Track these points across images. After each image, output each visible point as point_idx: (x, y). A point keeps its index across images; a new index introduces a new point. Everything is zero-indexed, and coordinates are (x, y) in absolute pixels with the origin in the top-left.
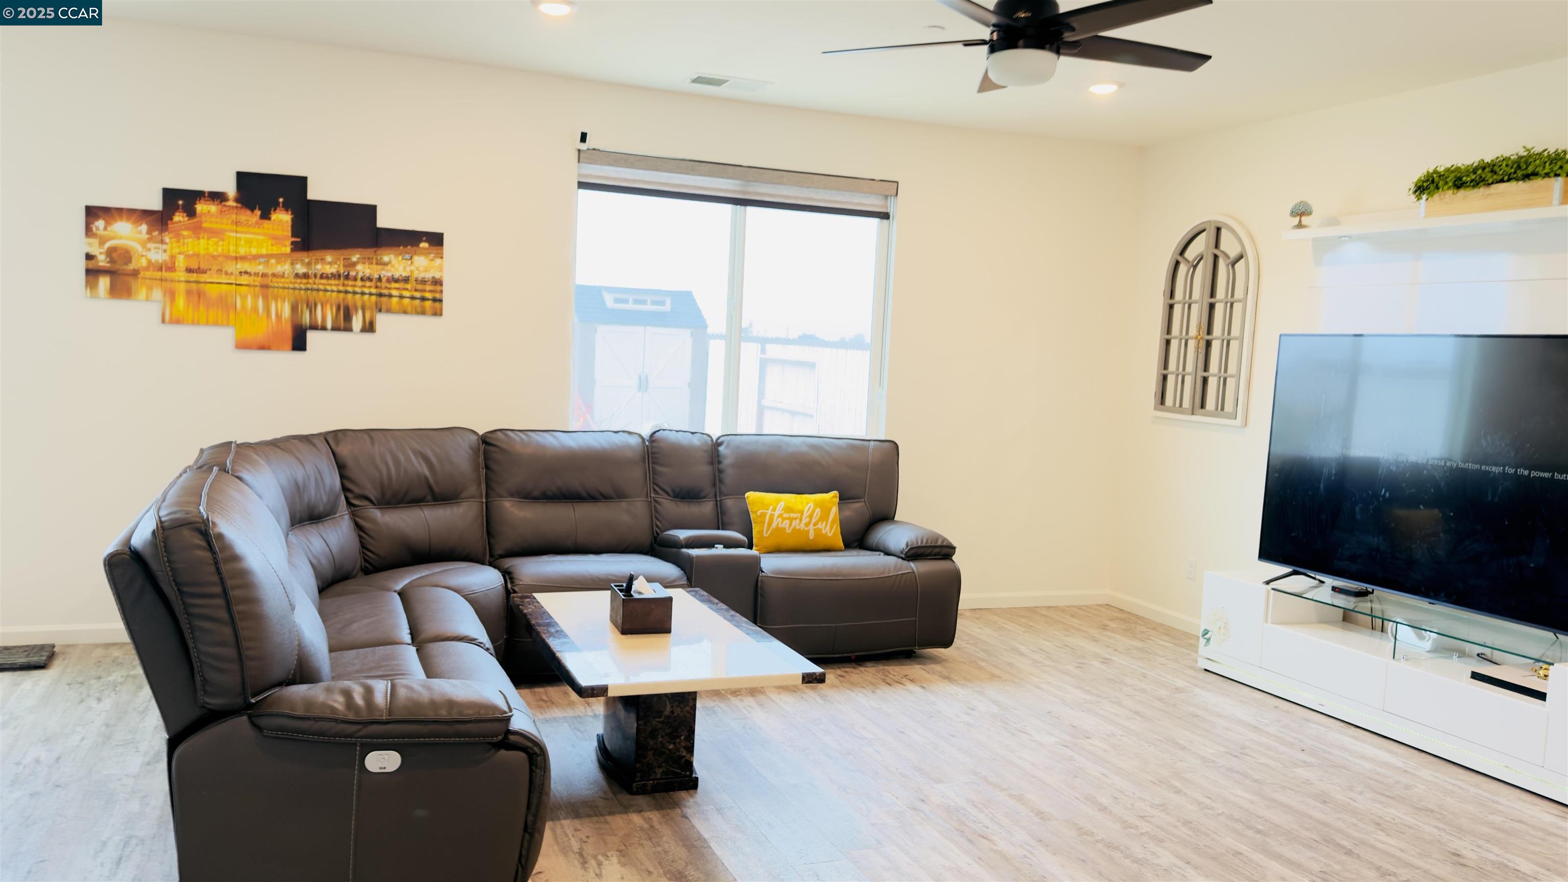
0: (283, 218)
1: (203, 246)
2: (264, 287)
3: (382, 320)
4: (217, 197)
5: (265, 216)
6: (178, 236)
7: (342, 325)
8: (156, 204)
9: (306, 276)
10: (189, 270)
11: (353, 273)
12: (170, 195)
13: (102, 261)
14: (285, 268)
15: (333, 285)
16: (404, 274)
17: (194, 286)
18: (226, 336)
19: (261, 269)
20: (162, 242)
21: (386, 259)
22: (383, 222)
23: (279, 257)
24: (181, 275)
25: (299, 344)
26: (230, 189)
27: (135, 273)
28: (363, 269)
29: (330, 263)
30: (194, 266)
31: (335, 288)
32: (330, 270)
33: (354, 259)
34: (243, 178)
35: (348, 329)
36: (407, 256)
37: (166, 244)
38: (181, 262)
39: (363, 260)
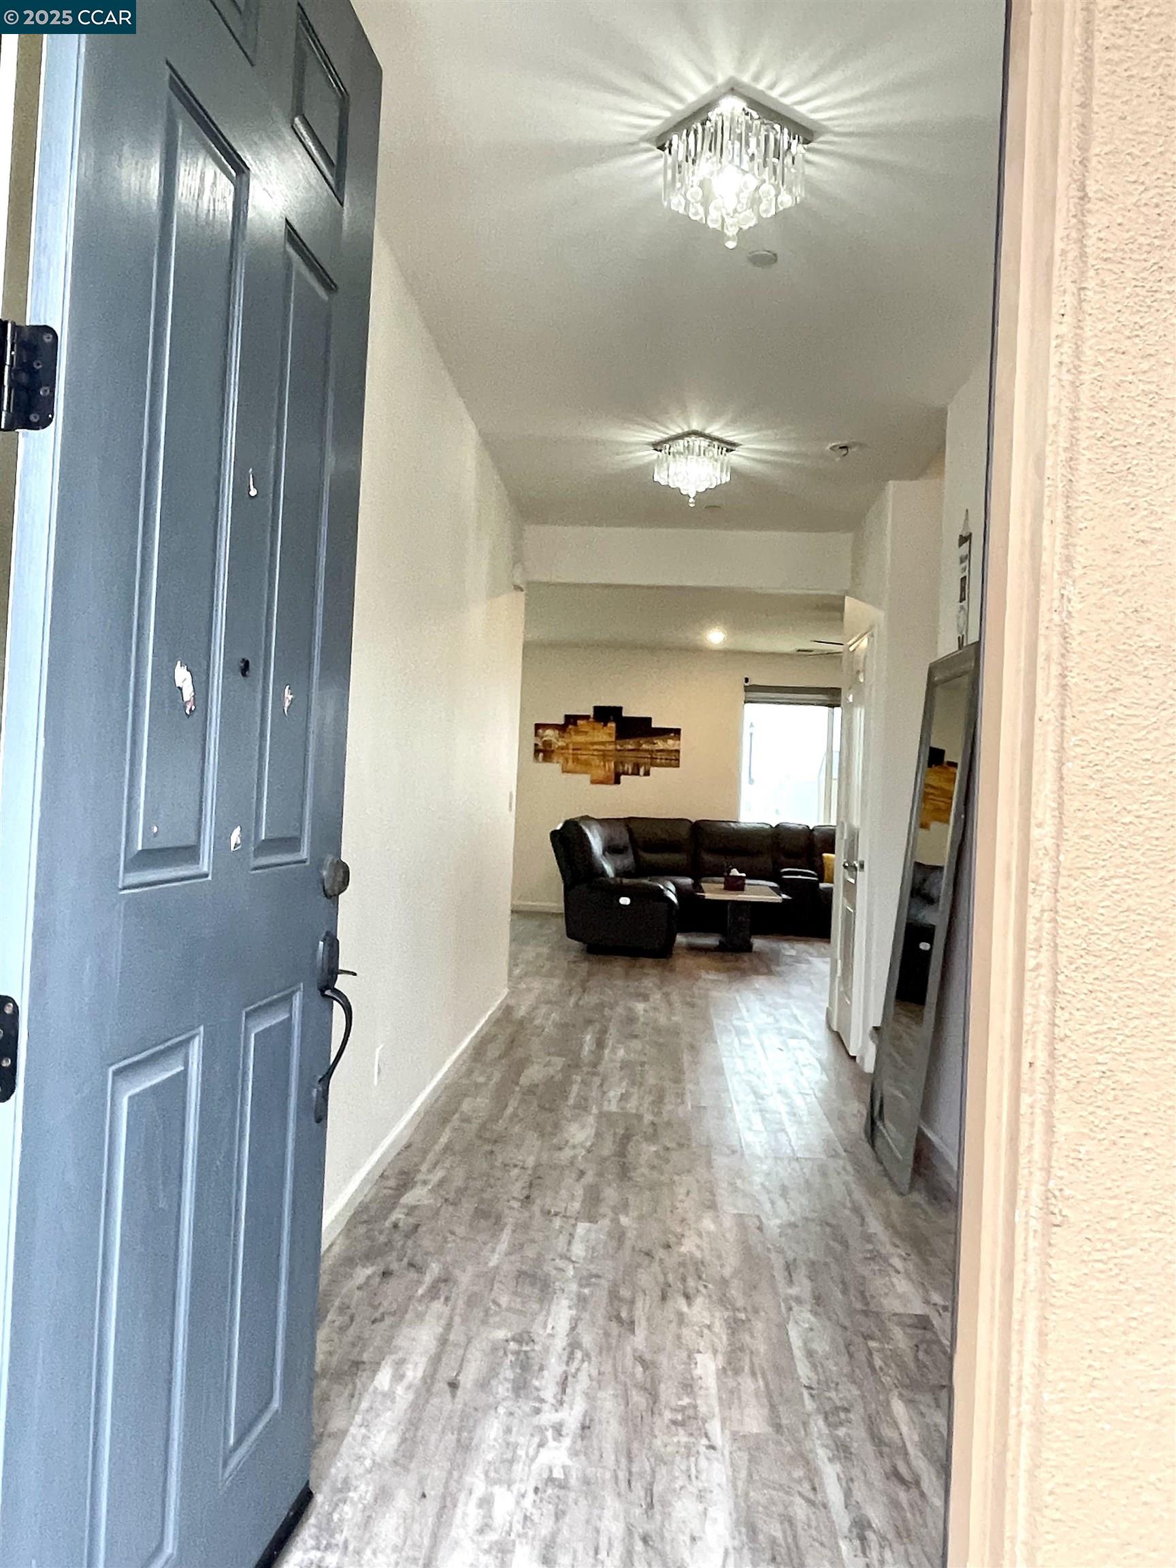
0: (612, 725)
1: (580, 739)
2: (604, 756)
3: (653, 770)
4: (586, 717)
5: (605, 725)
6: (570, 735)
7: (636, 771)
8: (562, 722)
9: (621, 750)
10: (574, 750)
11: (641, 749)
12: (567, 717)
13: (541, 746)
14: (611, 747)
15: (631, 754)
16: (664, 748)
17: (575, 756)
18: (586, 778)
19: (602, 747)
21: (655, 742)
22: (654, 725)
23: (610, 743)
24: (571, 751)
25: (617, 781)
26: (591, 713)
27: (553, 751)
28: (645, 747)
29: (632, 744)
30: (576, 747)
31: (633, 755)
32: (630, 747)
33: (641, 742)
34: (597, 709)
35: (638, 774)
36: (665, 740)
37: (565, 738)
38: (571, 746)
39: (645, 743)
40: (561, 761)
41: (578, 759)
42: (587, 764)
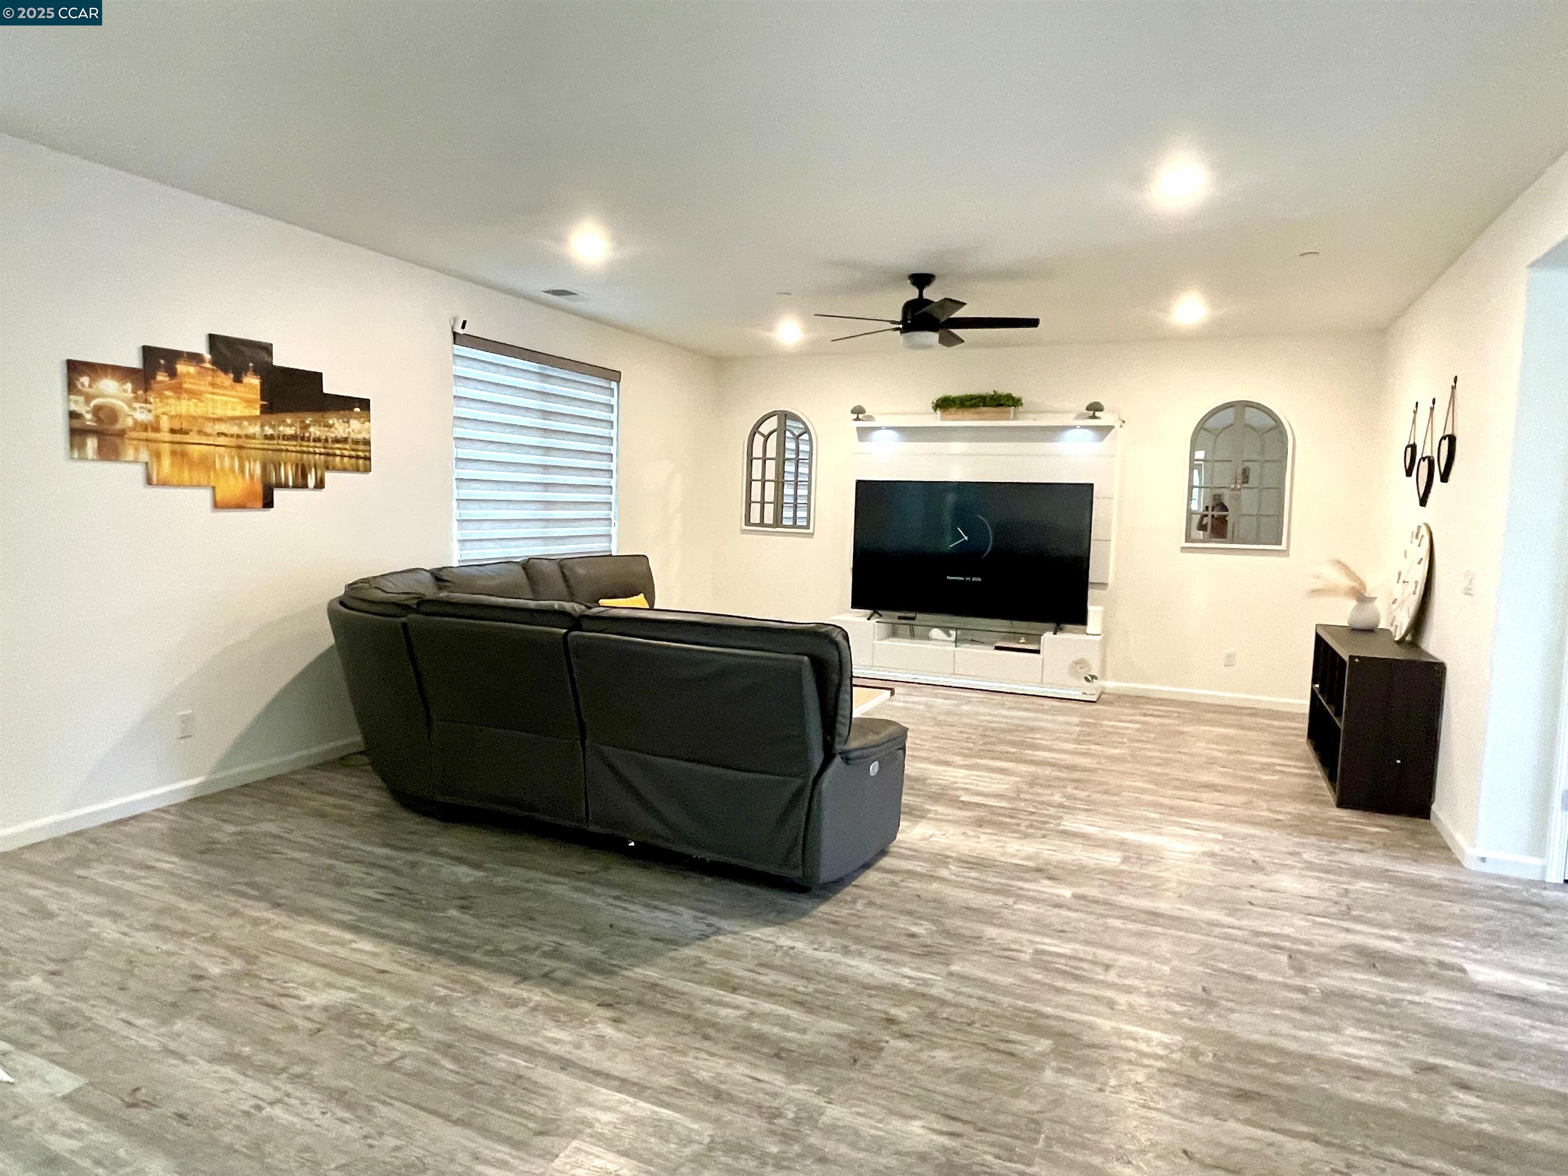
0: (253, 381)
1: (185, 407)
3: (329, 476)
4: (195, 358)
5: (238, 380)
6: (161, 396)
8: (135, 361)
9: (271, 437)
10: (173, 431)
11: (307, 435)
12: (148, 352)
13: (88, 419)
14: (255, 429)
15: (292, 445)
16: (345, 436)
17: (177, 447)
18: (202, 497)
19: (235, 430)
20: (146, 401)
21: (331, 422)
22: (326, 388)
23: (251, 419)
24: (167, 436)
26: (202, 348)
27: (121, 434)
28: (315, 431)
29: (291, 426)
30: (177, 426)
31: (293, 449)
32: (290, 431)
33: (308, 422)
34: (213, 340)
36: (346, 420)
37: (150, 403)
38: (165, 423)
39: (315, 422)
40: (144, 456)
41: (184, 455)
42: (206, 463)
